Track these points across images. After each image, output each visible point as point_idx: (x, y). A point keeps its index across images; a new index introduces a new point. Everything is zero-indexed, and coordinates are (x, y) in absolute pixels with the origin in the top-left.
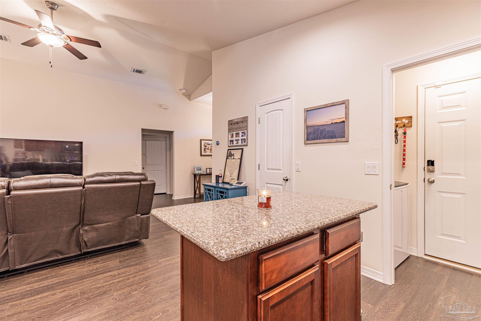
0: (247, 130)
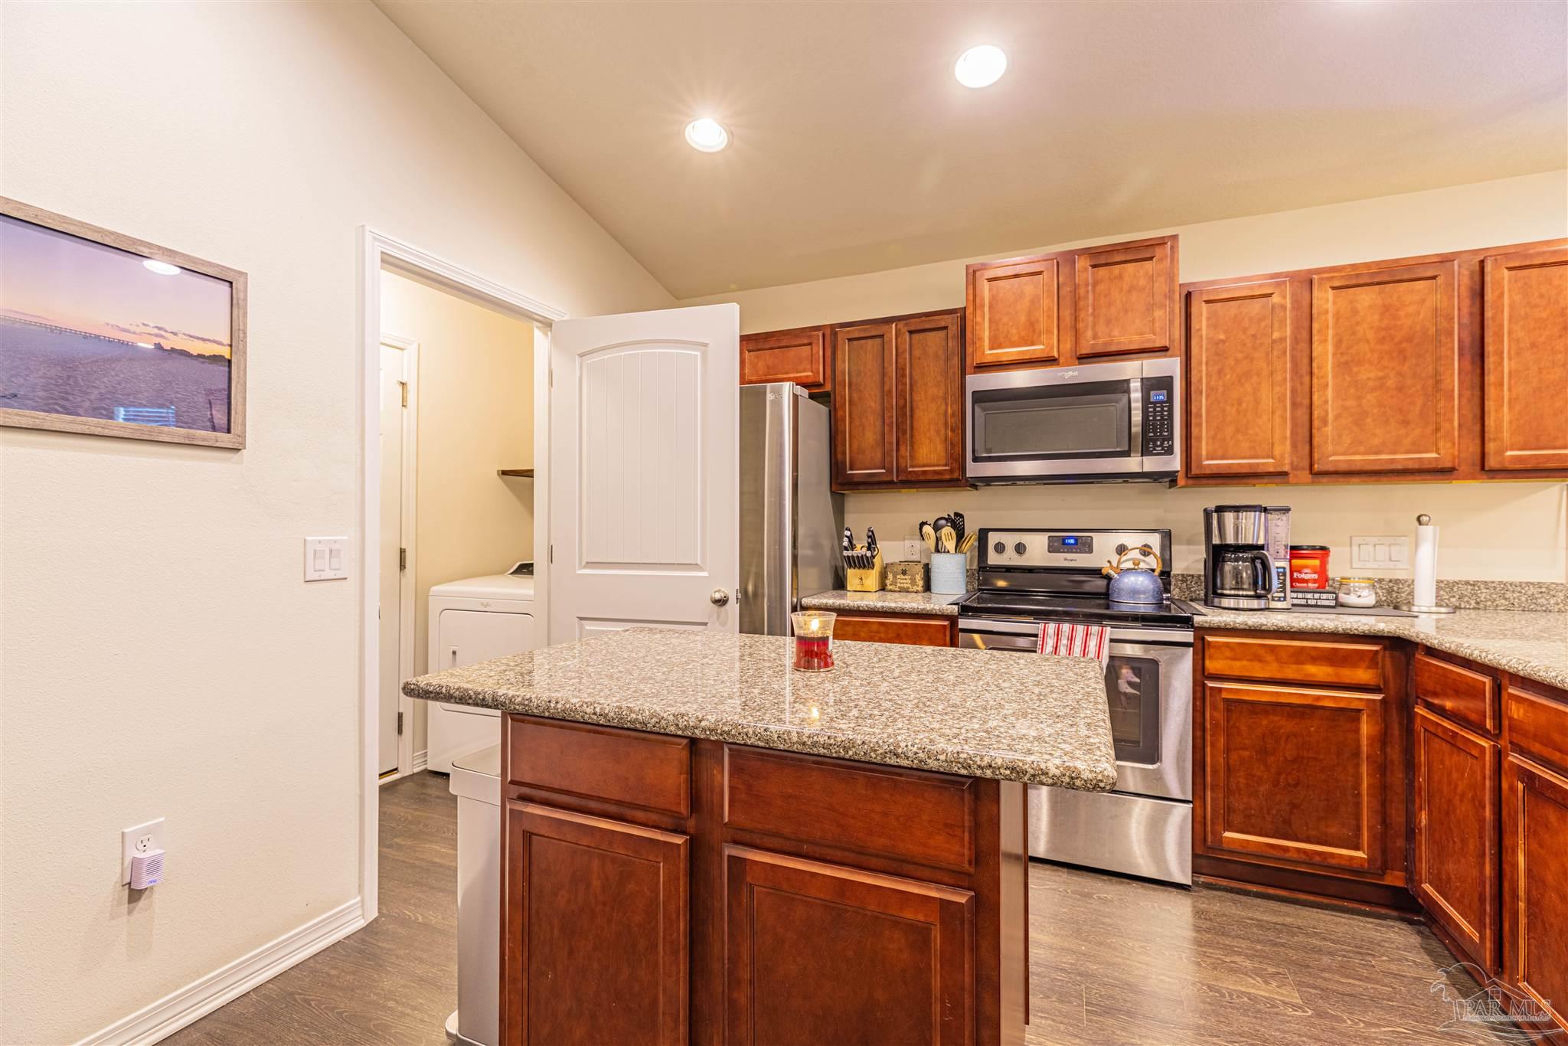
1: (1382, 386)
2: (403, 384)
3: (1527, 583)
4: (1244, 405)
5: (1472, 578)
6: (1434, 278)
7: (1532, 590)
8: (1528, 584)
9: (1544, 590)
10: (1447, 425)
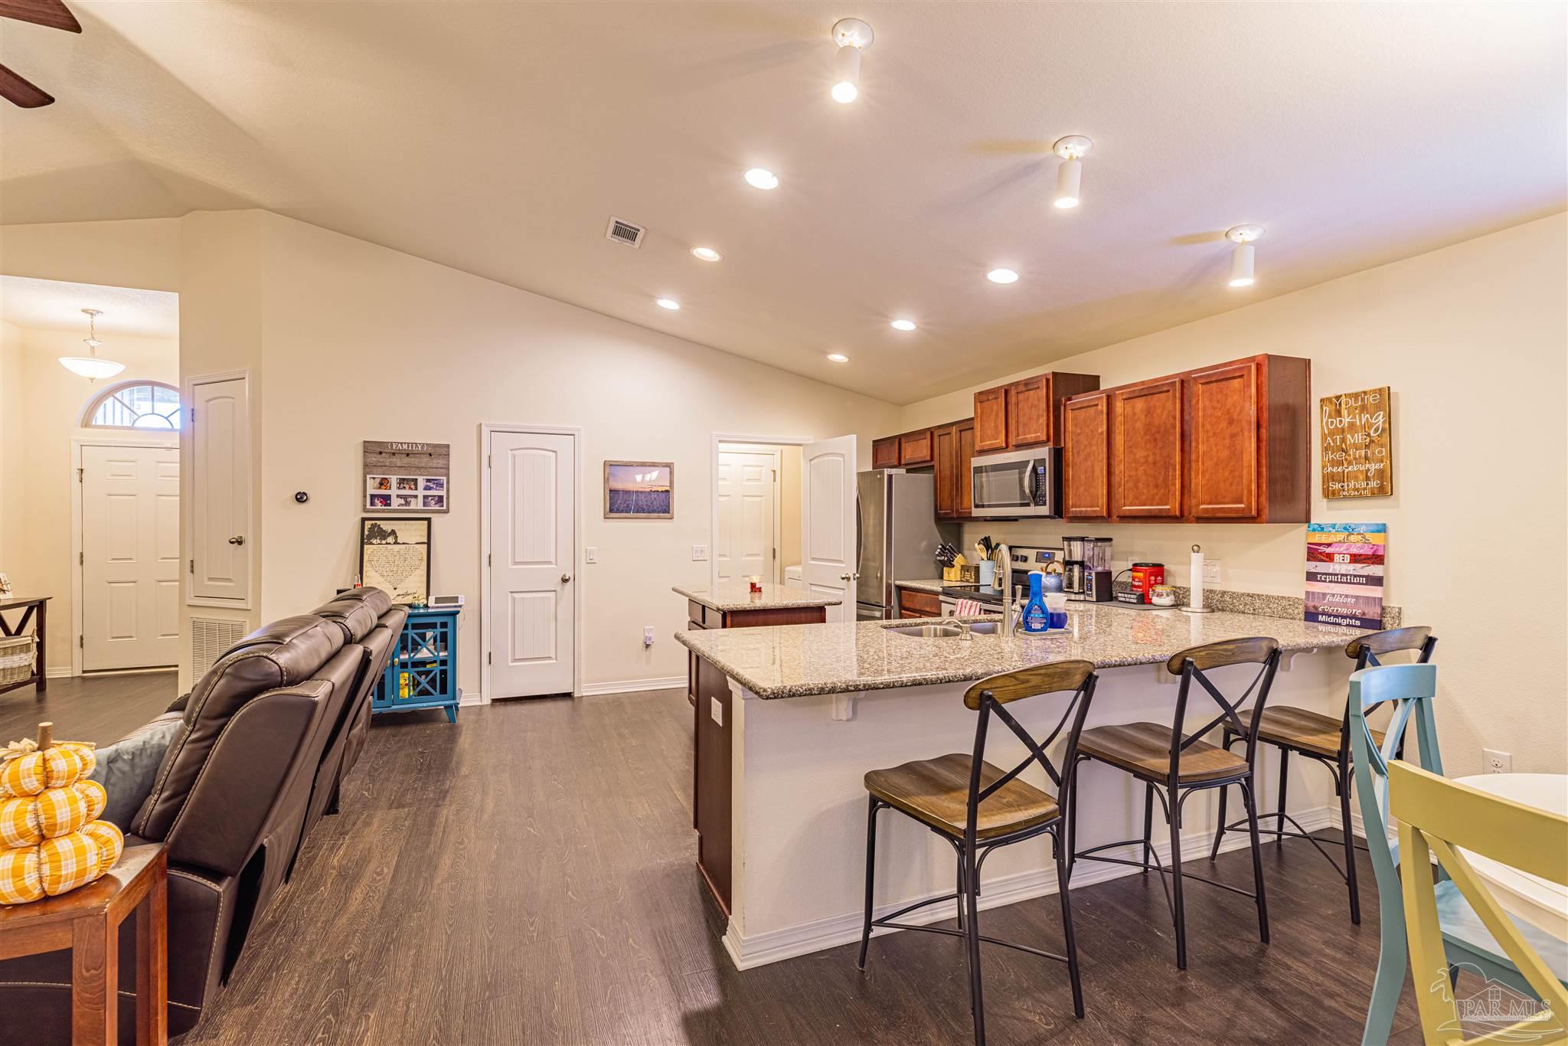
0: (448, 475)
1: (1146, 461)
2: (774, 471)
3: (1281, 597)
4: (1088, 474)
5: (1251, 592)
6: (1168, 391)
7: (1285, 603)
8: (1283, 598)
9: (1291, 603)
10: (1173, 488)
